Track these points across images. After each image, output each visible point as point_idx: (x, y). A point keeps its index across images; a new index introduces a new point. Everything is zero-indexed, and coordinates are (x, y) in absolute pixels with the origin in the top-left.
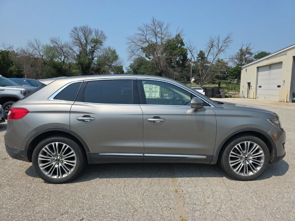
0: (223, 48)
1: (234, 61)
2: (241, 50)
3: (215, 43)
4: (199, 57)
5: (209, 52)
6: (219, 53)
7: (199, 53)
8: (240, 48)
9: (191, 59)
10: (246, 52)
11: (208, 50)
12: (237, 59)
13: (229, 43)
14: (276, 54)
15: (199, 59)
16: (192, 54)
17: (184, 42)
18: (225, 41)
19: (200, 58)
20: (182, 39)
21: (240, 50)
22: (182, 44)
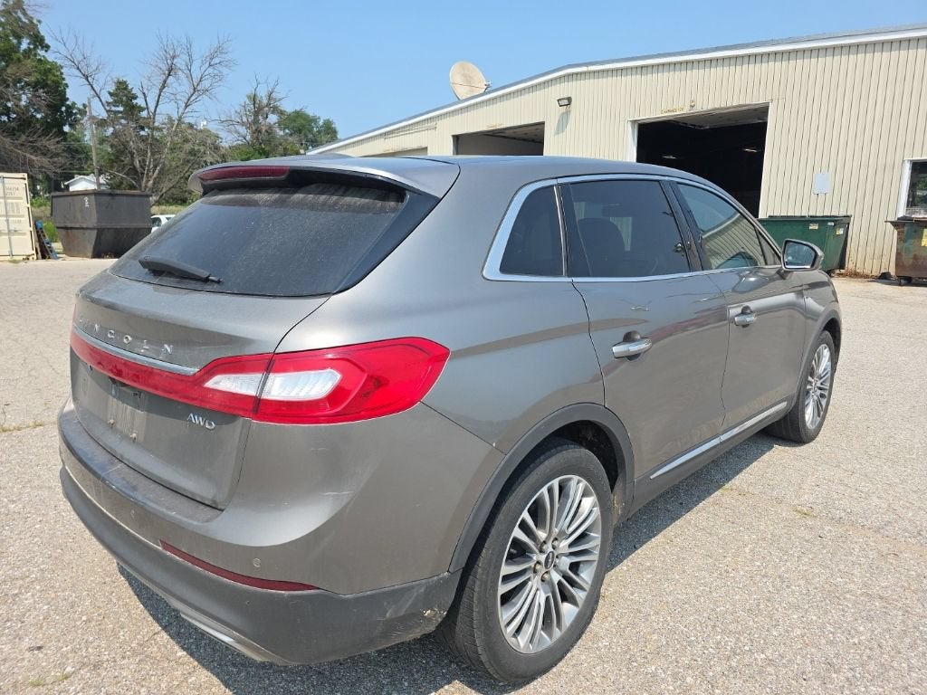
0: (206, 84)
1: (237, 132)
2: (254, 99)
3: (180, 62)
4: (116, 103)
5: (161, 90)
6: (193, 98)
7: (112, 88)
8: (250, 91)
9: (85, 106)
10: (268, 105)
11: (158, 82)
12: (243, 124)
13: (225, 70)
14: (409, 125)
15: (119, 112)
16: (92, 87)
17: (42, 33)
18: (212, 59)
19: (121, 109)
20: (35, 21)
21: (249, 97)
22: (39, 41)
